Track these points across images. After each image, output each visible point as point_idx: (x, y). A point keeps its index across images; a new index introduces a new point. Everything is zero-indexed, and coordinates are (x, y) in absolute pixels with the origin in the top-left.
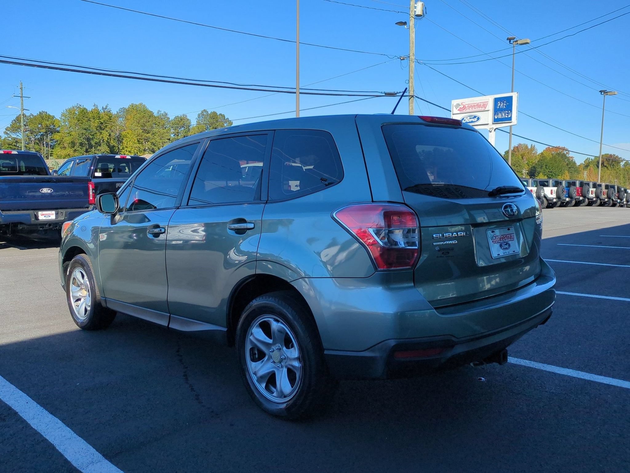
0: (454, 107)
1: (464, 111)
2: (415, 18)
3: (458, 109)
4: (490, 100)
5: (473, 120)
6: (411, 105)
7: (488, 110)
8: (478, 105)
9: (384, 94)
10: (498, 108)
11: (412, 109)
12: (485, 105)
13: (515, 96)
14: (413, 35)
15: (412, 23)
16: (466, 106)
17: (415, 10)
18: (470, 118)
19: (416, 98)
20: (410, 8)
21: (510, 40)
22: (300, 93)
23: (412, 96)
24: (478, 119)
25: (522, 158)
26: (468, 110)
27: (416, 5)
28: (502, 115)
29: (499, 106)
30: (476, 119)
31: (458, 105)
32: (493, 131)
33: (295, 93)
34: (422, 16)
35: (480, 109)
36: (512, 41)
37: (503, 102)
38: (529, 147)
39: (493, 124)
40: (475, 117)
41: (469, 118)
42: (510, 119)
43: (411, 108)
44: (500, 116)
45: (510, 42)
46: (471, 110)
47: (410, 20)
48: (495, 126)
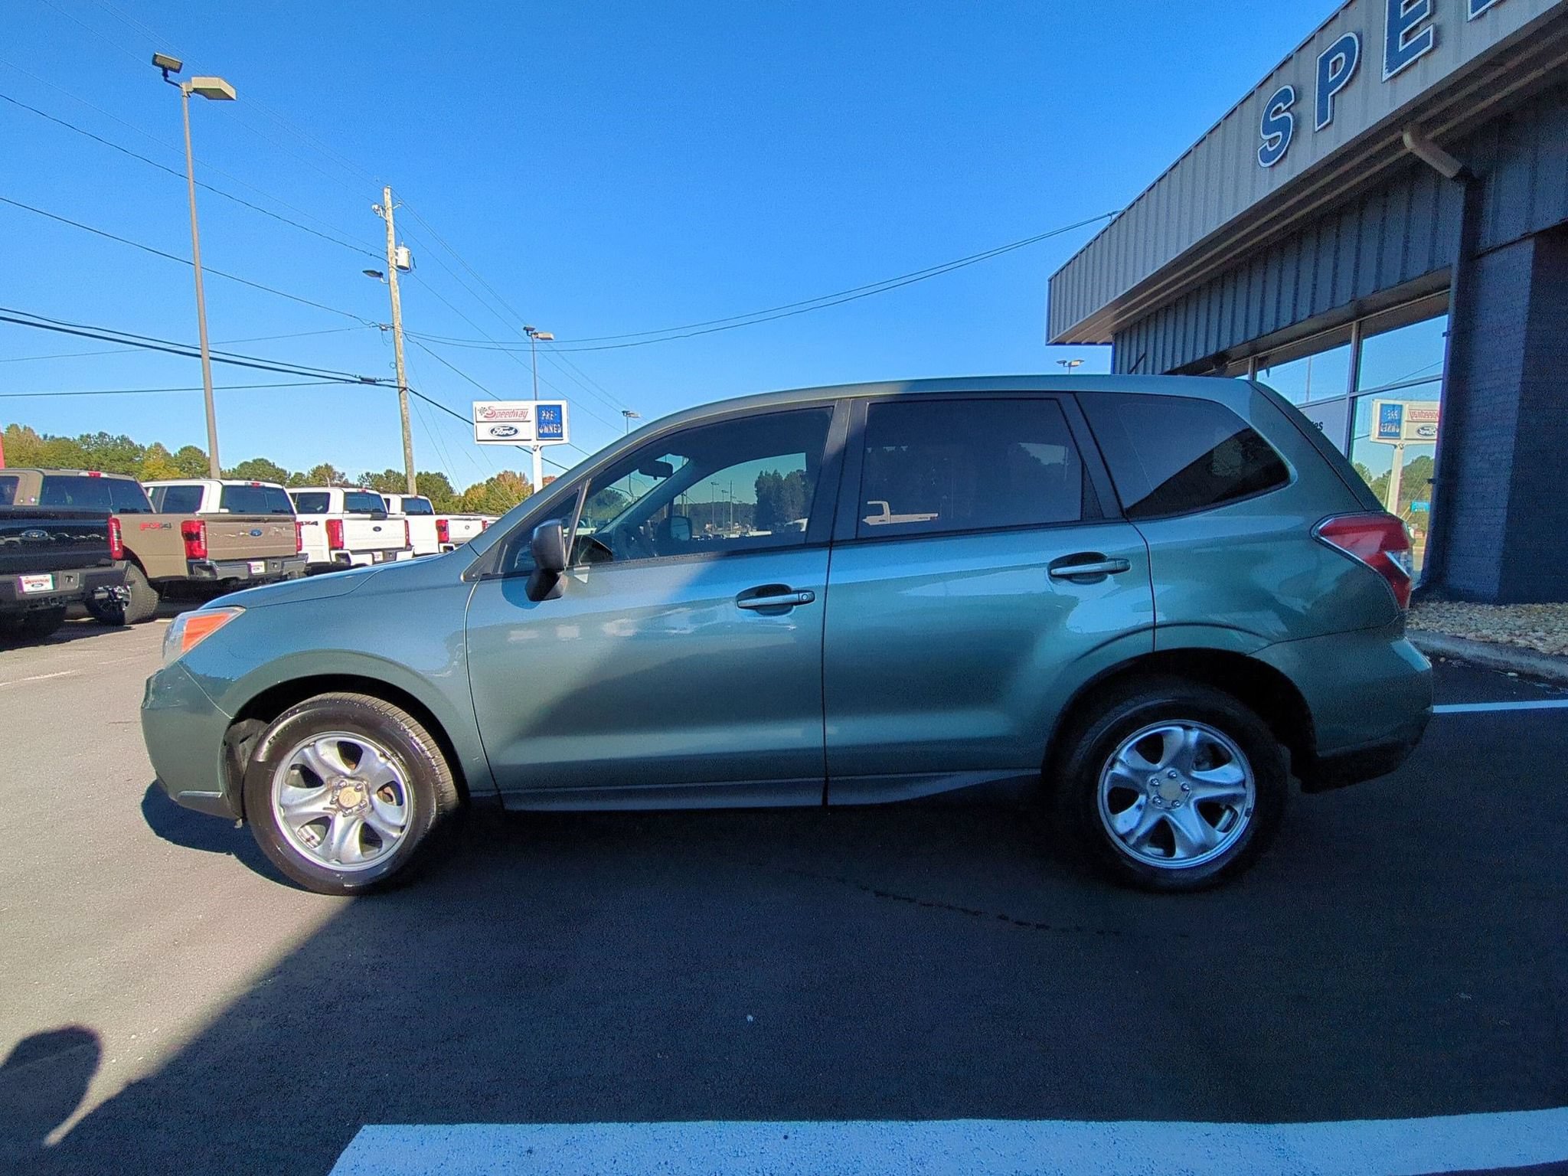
0: (478, 413)
1: (494, 418)
2: (397, 270)
3: (484, 415)
4: (530, 407)
5: (508, 432)
6: (403, 401)
7: (529, 421)
8: (514, 413)
9: (359, 380)
10: (543, 418)
11: (406, 408)
12: (524, 413)
13: (564, 404)
14: (396, 295)
15: (393, 275)
16: (497, 412)
17: (396, 257)
18: (504, 430)
19: (410, 392)
20: (387, 253)
21: (527, 330)
22: (211, 358)
23: (405, 389)
24: (516, 431)
25: (511, 489)
26: (499, 419)
27: (396, 251)
28: (549, 429)
29: (545, 417)
30: (512, 432)
31: (483, 410)
32: (538, 449)
33: (199, 356)
34: (408, 269)
35: (518, 418)
36: (530, 332)
37: (549, 412)
38: (518, 476)
39: (537, 440)
40: (511, 428)
41: (502, 429)
42: (561, 435)
43: (403, 406)
44: (546, 430)
45: (527, 333)
46: (503, 419)
47: (389, 272)
48: (541, 443)
